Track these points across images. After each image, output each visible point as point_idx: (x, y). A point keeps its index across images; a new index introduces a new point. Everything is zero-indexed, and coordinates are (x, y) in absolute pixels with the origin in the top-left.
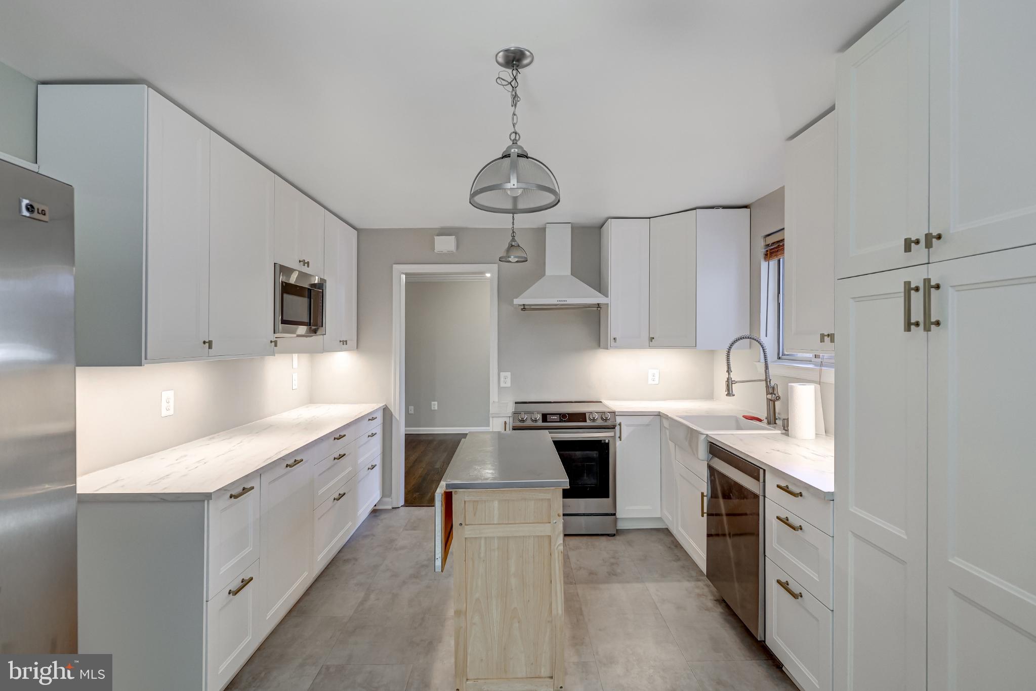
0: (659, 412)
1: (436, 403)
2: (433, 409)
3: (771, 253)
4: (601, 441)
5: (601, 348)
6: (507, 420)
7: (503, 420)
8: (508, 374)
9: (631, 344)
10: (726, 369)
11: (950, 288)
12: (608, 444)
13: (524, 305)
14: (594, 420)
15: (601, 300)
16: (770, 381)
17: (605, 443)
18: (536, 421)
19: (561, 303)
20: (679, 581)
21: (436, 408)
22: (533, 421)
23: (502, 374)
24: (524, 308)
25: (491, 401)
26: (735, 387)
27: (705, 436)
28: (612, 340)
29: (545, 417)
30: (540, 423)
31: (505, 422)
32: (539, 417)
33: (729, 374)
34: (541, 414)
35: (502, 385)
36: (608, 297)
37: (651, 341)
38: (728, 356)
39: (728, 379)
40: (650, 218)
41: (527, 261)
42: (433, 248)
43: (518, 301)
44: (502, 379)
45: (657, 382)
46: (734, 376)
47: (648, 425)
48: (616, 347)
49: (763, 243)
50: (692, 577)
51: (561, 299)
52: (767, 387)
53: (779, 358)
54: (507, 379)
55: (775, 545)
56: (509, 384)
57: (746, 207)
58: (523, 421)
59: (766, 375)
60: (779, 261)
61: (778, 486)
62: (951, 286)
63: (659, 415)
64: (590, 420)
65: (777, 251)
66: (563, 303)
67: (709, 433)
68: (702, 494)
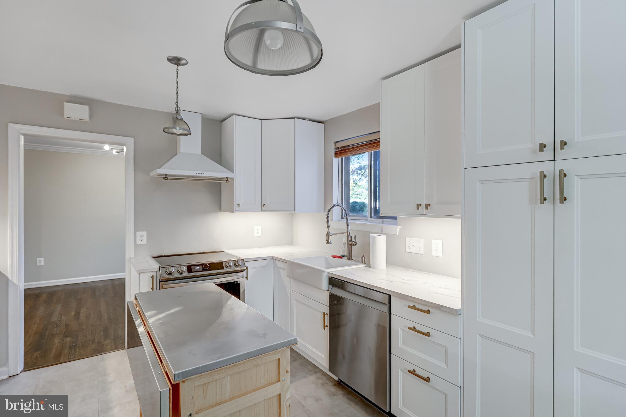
0: (273, 257)
1: (42, 259)
2: (38, 264)
3: (340, 153)
4: (234, 282)
5: (222, 211)
6: (154, 275)
7: (150, 275)
8: (145, 233)
9: (250, 209)
10: (326, 226)
11: (575, 176)
12: (240, 284)
13: (166, 175)
14: (229, 267)
15: (229, 175)
16: (349, 233)
17: (237, 284)
18: (182, 272)
19: (199, 175)
20: (305, 377)
21: (42, 263)
22: (180, 273)
23: (139, 233)
24: (166, 177)
25: (127, 258)
26: (332, 238)
27: (327, 273)
28: (237, 206)
29: (190, 268)
30: (186, 274)
31: (153, 277)
32: (185, 269)
33: (328, 229)
34: (186, 266)
35: (139, 242)
36: (233, 173)
37: (264, 207)
38: (328, 218)
39: (328, 232)
40: (262, 120)
41: (190, 134)
42: (62, 114)
43: (162, 171)
44: (138, 238)
45: (260, 235)
46: (331, 231)
47: (265, 266)
48: (239, 211)
49: (334, 147)
50: (311, 371)
51: (197, 172)
52: (348, 237)
53: (342, 218)
54: (143, 236)
55: (401, 345)
56: (145, 242)
57: (321, 122)
58: (170, 274)
59: (347, 230)
60: (342, 159)
61: (409, 307)
62: (576, 176)
63: (273, 258)
64: (226, 267)
65: (345, 152)
66: (200, 175)
67: (330, 270)
68: (324, 313)
